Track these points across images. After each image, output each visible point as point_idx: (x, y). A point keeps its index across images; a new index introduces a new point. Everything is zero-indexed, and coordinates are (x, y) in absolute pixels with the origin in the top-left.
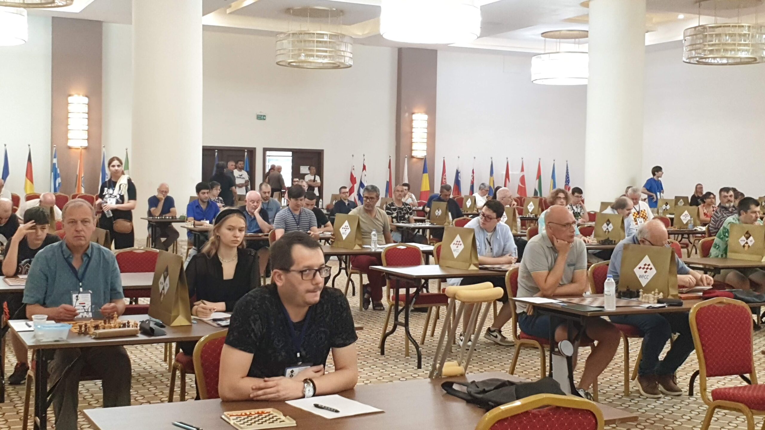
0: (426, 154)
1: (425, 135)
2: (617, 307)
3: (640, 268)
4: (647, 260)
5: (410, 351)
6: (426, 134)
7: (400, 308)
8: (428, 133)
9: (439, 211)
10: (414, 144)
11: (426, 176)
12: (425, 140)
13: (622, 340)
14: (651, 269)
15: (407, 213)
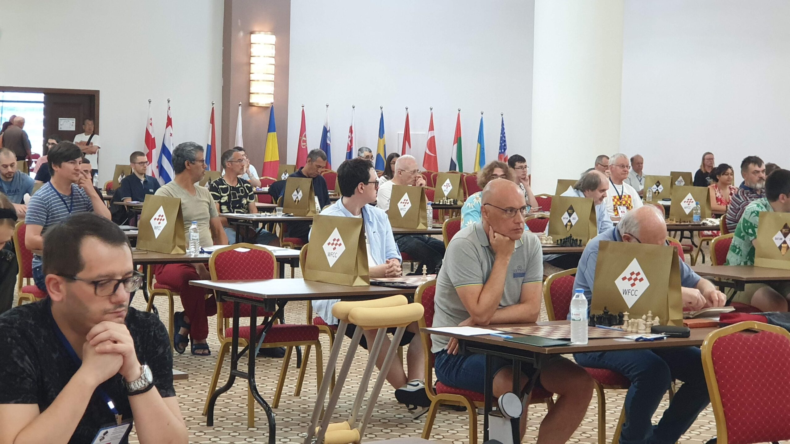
0: (273, 101)
1: (272, 69)
2: (589, 339)
3: (624, 279)
4: (634, 266)
5: (255, 419)
6: (274, 66)
7: (240, 349)
8: (276, 66)
9: (298, 192)
10: (253, 84)
11: (273, 137)
12: (272, 78)
13: (595, 393)
14: (641, 280)
15: (246, 196)
